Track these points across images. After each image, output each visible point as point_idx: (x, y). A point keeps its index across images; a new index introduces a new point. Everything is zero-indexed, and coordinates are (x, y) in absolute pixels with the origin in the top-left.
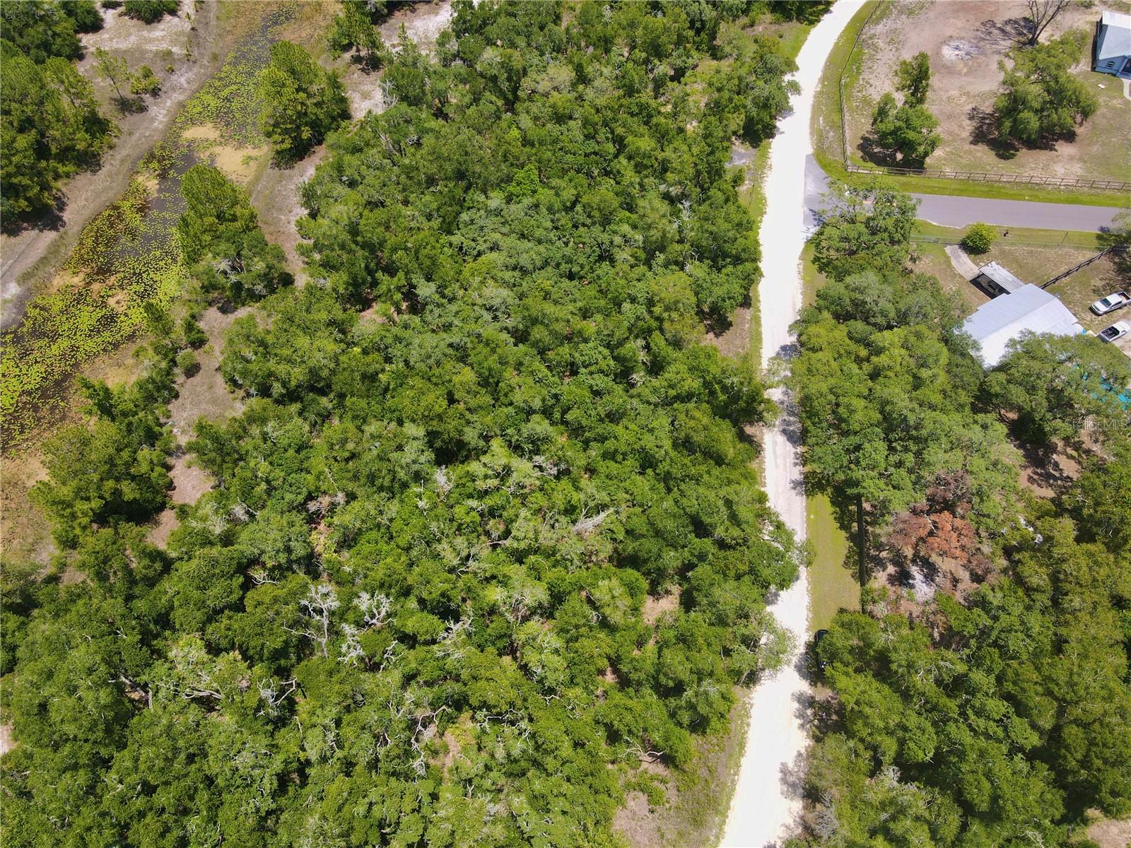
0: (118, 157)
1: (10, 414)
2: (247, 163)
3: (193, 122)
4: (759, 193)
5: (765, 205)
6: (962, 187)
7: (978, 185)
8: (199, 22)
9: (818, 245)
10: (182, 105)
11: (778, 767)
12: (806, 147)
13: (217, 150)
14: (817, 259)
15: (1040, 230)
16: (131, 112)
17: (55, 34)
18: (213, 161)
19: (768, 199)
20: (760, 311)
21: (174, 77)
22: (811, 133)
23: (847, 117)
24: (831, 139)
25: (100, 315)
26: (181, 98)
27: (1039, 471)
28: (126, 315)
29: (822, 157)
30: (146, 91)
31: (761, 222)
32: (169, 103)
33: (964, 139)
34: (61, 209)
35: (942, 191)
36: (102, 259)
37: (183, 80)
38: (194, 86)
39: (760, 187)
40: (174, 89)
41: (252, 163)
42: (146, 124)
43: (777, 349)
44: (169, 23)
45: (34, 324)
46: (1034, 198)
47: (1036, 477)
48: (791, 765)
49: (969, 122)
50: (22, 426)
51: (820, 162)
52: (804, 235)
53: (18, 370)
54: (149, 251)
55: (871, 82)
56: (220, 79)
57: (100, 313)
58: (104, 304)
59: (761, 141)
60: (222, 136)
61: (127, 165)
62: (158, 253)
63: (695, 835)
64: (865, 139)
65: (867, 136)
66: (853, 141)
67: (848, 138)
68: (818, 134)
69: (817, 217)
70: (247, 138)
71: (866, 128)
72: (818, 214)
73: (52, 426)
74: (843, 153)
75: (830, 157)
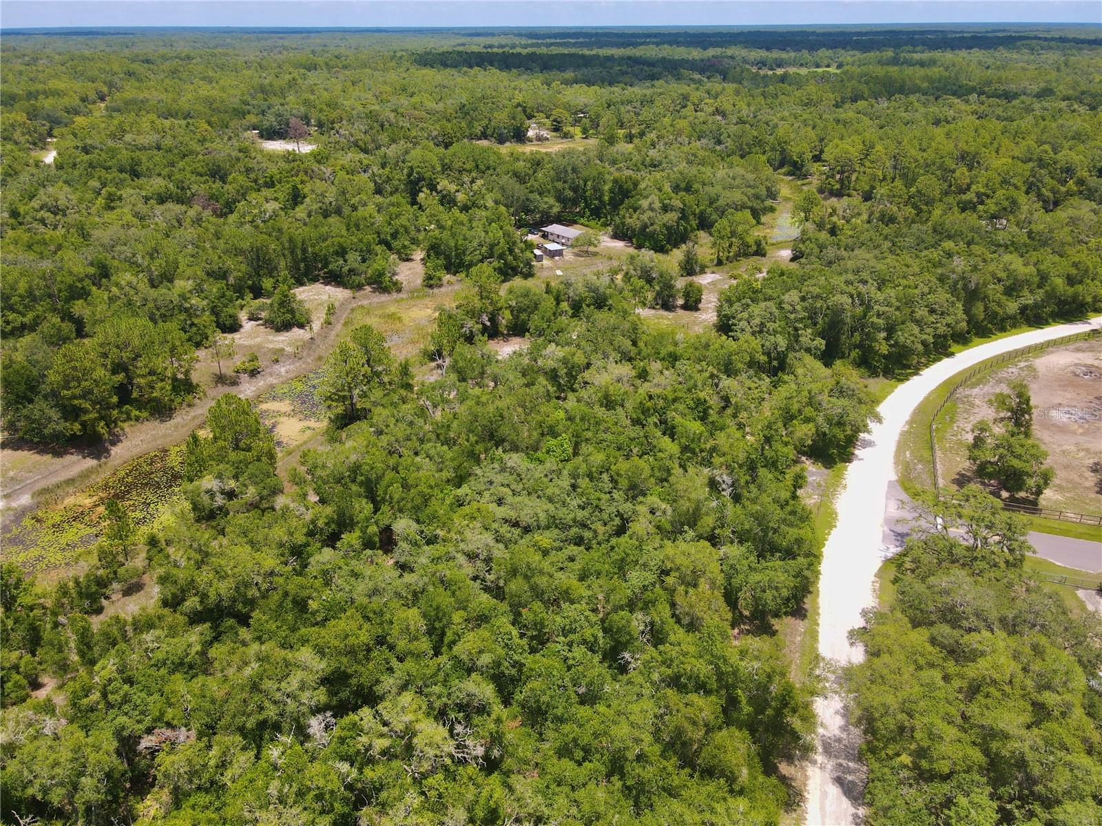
0: (192, 414)
2: (304, 431)
3: (274, 398)
4: (829, 508)
5: (835, 519)
6: (1092, 533)
8: (318, 334)
9: (900, 566)
10: (272, 387)
12: (890, 474)
13: (283, 419)
14: (898, 580)
16: (224, 383)
17: (193, 324)
18: (274, 426)
19: (840, 515)
20: (818, 625)
21: (277, 367)
22: (896, 463)
24: (920, 471)
26: (275, 381)
29: (907, 483)
30: (245, 371)
31: (829, 535)
32: (261, 383)
33: (1088, 489)
34: (114, 443)
35: (1066, 533)
36: (123, 488)
37: (283, 370)
38: (291, 375)
39: (832, 503)
40: (271, 375)
41: (308, 433)
44: (296, 332)
49: (1092, 474)
51: (904, 488)
52: (883, 554)
59: (835, 463)
60: (293, 410)
64: (962, 475)
65: (964, 472)
66: (946, 475)
67: (940, 472)
68: (904, 465)
69: (899, 538)
70: (315, 414)
71: (963, 466)
72: (901, 535)
74: (935, 484)
75: (918, 485)
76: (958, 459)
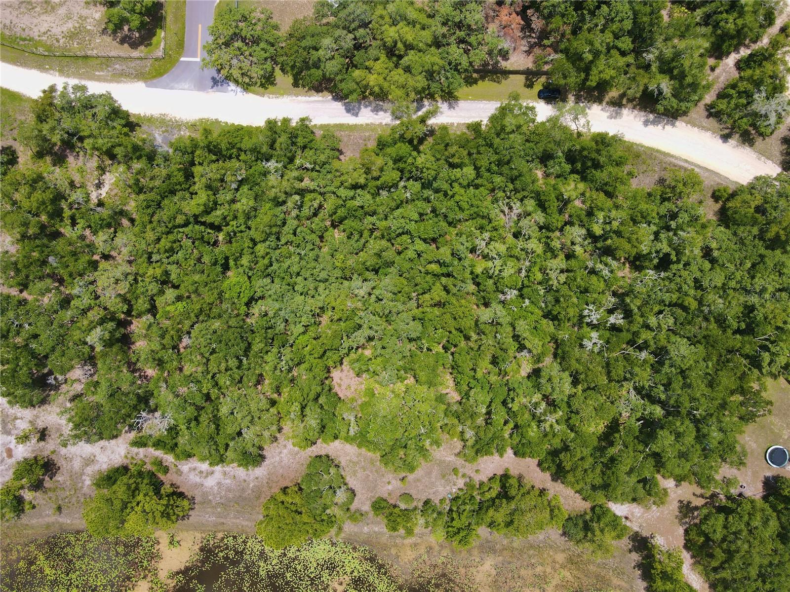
2: (178, 542)
4: (195, 123)
5: (208, 120)
9: (249, 85)
11: (609, 120)
12: (138, 87)
13: (163, 575)
18: (178, 573)
19: (201, 118)
22: (118, 82)
23: (95, 52)
24: (124, 67)
31: (227, 123)
39: (187, 123)
43: (349, 115)
48: (608, 114)
51: (154, 77)
52: (240, 94)
54: (287, 583)
55: (43, 30)
59: (133, 121)
60: (145, 577)
62: (288, 575)
63: (643, 157)
64: (123, 41)
65: (118, 40)
66: (125, 51)
67: (122, 54)
68: (119, 76)
69: (219, 84)
70: (146, 554)
71: (108, 39)
72: (215, 82)
73: (450, 580)
74: (141, 59)
75: (147, 69)
76: (98, 41)
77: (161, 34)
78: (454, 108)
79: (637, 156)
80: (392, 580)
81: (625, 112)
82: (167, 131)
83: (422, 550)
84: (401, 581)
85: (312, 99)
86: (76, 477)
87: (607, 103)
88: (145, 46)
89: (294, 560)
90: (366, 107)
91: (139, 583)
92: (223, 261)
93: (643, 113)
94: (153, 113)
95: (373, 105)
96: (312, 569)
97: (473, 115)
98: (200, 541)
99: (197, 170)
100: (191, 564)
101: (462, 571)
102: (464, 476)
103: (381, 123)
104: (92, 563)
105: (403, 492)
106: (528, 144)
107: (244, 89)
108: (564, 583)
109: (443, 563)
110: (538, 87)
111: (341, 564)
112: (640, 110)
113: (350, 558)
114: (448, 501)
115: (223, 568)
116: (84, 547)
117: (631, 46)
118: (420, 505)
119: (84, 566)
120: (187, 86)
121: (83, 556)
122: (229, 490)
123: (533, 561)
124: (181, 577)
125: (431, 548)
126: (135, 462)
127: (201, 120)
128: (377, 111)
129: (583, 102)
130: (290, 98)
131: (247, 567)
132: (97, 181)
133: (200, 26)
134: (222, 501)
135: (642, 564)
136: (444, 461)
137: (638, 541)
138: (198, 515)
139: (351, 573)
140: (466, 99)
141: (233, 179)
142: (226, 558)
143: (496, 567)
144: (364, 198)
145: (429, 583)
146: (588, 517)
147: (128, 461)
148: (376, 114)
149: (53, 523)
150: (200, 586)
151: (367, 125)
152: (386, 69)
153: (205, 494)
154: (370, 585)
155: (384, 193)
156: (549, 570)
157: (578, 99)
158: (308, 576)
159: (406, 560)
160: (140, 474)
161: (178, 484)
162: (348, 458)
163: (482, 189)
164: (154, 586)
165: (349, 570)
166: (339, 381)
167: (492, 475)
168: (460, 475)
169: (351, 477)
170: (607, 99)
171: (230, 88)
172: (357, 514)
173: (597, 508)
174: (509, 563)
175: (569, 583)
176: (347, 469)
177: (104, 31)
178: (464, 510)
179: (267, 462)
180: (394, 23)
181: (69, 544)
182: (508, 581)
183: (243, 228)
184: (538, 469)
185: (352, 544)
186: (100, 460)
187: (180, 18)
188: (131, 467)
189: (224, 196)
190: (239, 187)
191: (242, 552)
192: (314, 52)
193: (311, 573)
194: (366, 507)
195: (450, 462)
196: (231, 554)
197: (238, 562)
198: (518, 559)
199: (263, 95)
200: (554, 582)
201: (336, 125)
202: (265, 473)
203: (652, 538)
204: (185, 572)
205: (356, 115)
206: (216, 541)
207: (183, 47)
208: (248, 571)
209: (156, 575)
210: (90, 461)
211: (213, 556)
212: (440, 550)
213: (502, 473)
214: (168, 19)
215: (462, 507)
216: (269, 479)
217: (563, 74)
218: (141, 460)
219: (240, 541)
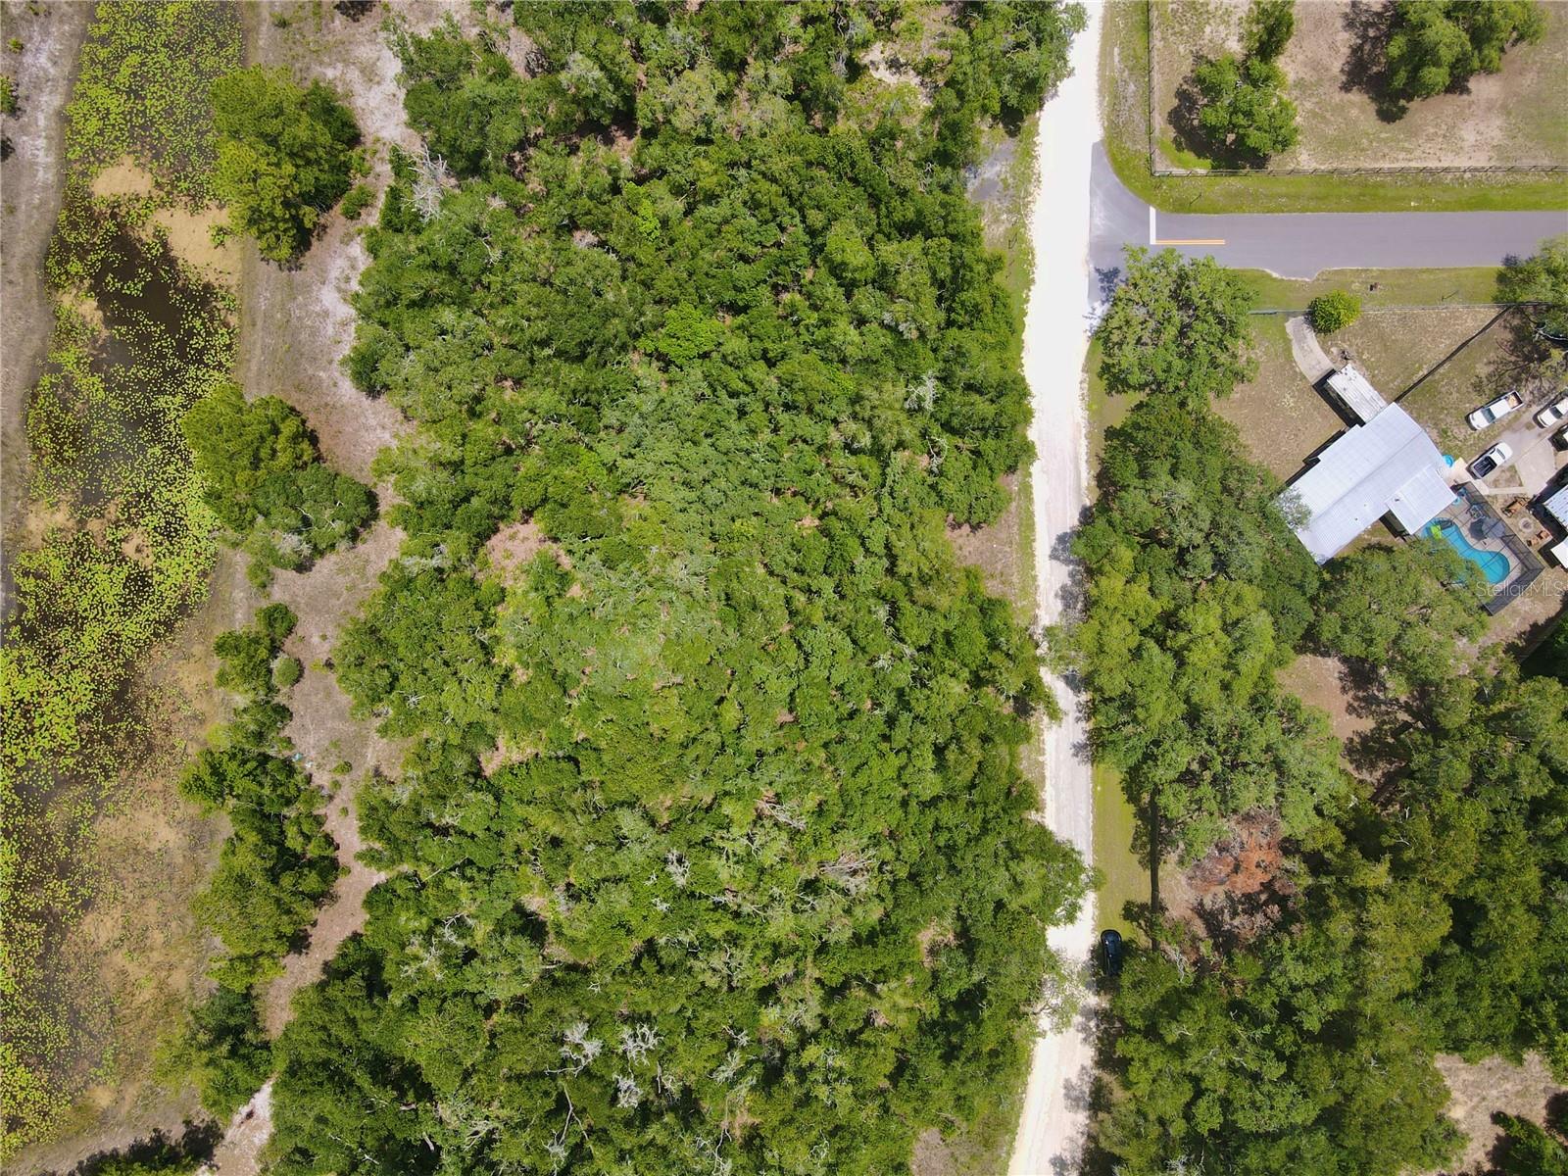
1: (79, 752)
2: (222, 243)
3: (97, 156)
4: (1024, 241)
5: (1031, 264)
6: (1322, 192)
7: (1345, 183)
9: (1106, 341)
11: (1062, 1083)
12: (1094, 130)
13: (162, 218)
14: (1106, 368)
15: (1422, 271)
18: (164, 245)
19: (1036, 252)
20: (1031, 476)
21: (28, 59)
22: (1101, 91)
23: (1158, 44)
24: (1131, 101)
25: (123, 575)
26: (57, 101)
27: (1361, 694)
28: (159, 571)
29: (1115, 142)
31: (1027, 301)
32: (42, 123)
33: (1334, 79)
35: (1290, 203)
36: (80, 474)
37: (43, 60)
38: (67, 67)
39: (1024, 226)
40: (37, 85)
42: (26, 182)
43: (1054, 541)
45: (38, 604)
46: (1426, 204)
47: (1356, 704)
48: (1074, 1080)
49: (1346, 35)
50: (103, 767)
51: (1113, 159)
52: (1086, 324)
53: (53, 682)
54: (142, 449)
56: (104, 41)
57: (122, 573)
58: (122, 559)
60: (158, 185)
61: (34, 275)
62: (157, 450)
63: (987, 1155)
64: (1182, 95)
65: (1185, 87)
66: (1164, 101)
67: (1156, 96)
68: (1111, 92)
69: (1105, 284)
70: (201, 185)
71: (1186, 68)
72: (1108, 277)
73: (141, 762)
74: (1150, 131)
75: (1129, 144)
76: (1181, 49)
77: (1202, 167)
78: (1076, 755)
79: (988, 1143)
80: (143, 648)
81: (1082, 1117)
82: (1007, 187)
83: (199, 706)
84: (141, 665)
85: (1083, 467)
86: (341, 52)
87: (1098, 1079)
88: (1175, 139)
89: (186, 460)
90: (1072, 575)
91: (148, 176)
92: (741, 303)
93: (1079, 1155)
94: (1041, 160)
95: (1076, 590)
96: (166, 495)
97: (1063, 795)
98: (223, 283)
99: (915, 246)
100: (180, 268)
101: (158, 785)
102: (336, 784)
103: (1038, 606)
104: (186, 89)
105: (306, 664)
106: (991, 907)
107: (1096, 333)
108: (129, 989)
109: (173, 747)
110: (1126, 931)
111: (176, 549)
112: (1087, 1151)
113: (187, 566)
114: (287, 753)
115: (172, 329)
116: (215, 73)
117: (1203, 1130)
118: (280, 699)
119: (179, 74)
120: (1097, 221)
121: (200, 72)
122: (314, 333)
123: (174, 924)
124: (158, 251)
125: (202, 722)
126: (368, 157)
127: (1030, 251)
128: (1063, 598)
129: (1098, 1026)
130: (1083, 422)
131: (173, 372)
132: (902, 61)
133: (1222, 242)
134: (294, 320)
135: (163, 1145)
136: (365, 745)
137: (205, 1140)
138: (269, 278)
139: (158, 569)
140: (1095, 781)
141: (901, 316)
142: (191, 333)
143: (164, 851)
144: (870, 572)
145: (137, 719)
146: (249, 1035)
147: (368, 145)
148: (1056, 595)
149: (258, 15)
150: (139, 286)
151: (1034, 578)
152: (1137, 612)
153: (306, 288)
154: (134, 605)
155: (882, 613)
156: (156, 957)
157: (1103, 1016)
158: (155, 487)
159: (180, 675)
160: (345, 168)
161: (326, 238)
162: (373, 557)
163: (900, 813)
164: (142, 202)
165: (163, 564)
166: (521, 536)
167: (337, 840)
168: (339, 777)
169: (336, 563)
170: (1108, 1078)
171: (1097, 304)
172: (264, 578)
173: (265, 1053)
174: (170, 879)
175: (129, 998)
176: (351, 555)
177: (1199, 58)
178: (261, 785)
179: (366, 402)
180: (1228, 627)
181: (221, 45)
182: (137, 875)
183: (807, 337)
184: (348, 933)
185: (212, 570)
186: (372, 94)
187: (1235, 203)
188: (359, 150)
189: (867, 300)
190: (888, 327)
191: (201, 362)
192: (1167, 466)
193: (160, 493)
194: (278, 595)
195: (364, 756)
196: (197, 342)
197: (182, 356)
198: (177, 896)
199: (1086, 369)
200: (131, 968)
201: (1031, 515)
202: (345, 400)
203: (211, 1167)
204: (167, 259)
205: (1054, 556)
206: (223, 313)
207: (1177, 211)
208: (165, 374)
209: (163, 205)
210: (370, 74)
211: (196, 308)
212: (197, 741)
213: (340, 860)
214: (1232, 180)
215: (267, 781)
216: (334, 407)
217: (1141, 981)
218: (371, 168)
219: (223, 357)
